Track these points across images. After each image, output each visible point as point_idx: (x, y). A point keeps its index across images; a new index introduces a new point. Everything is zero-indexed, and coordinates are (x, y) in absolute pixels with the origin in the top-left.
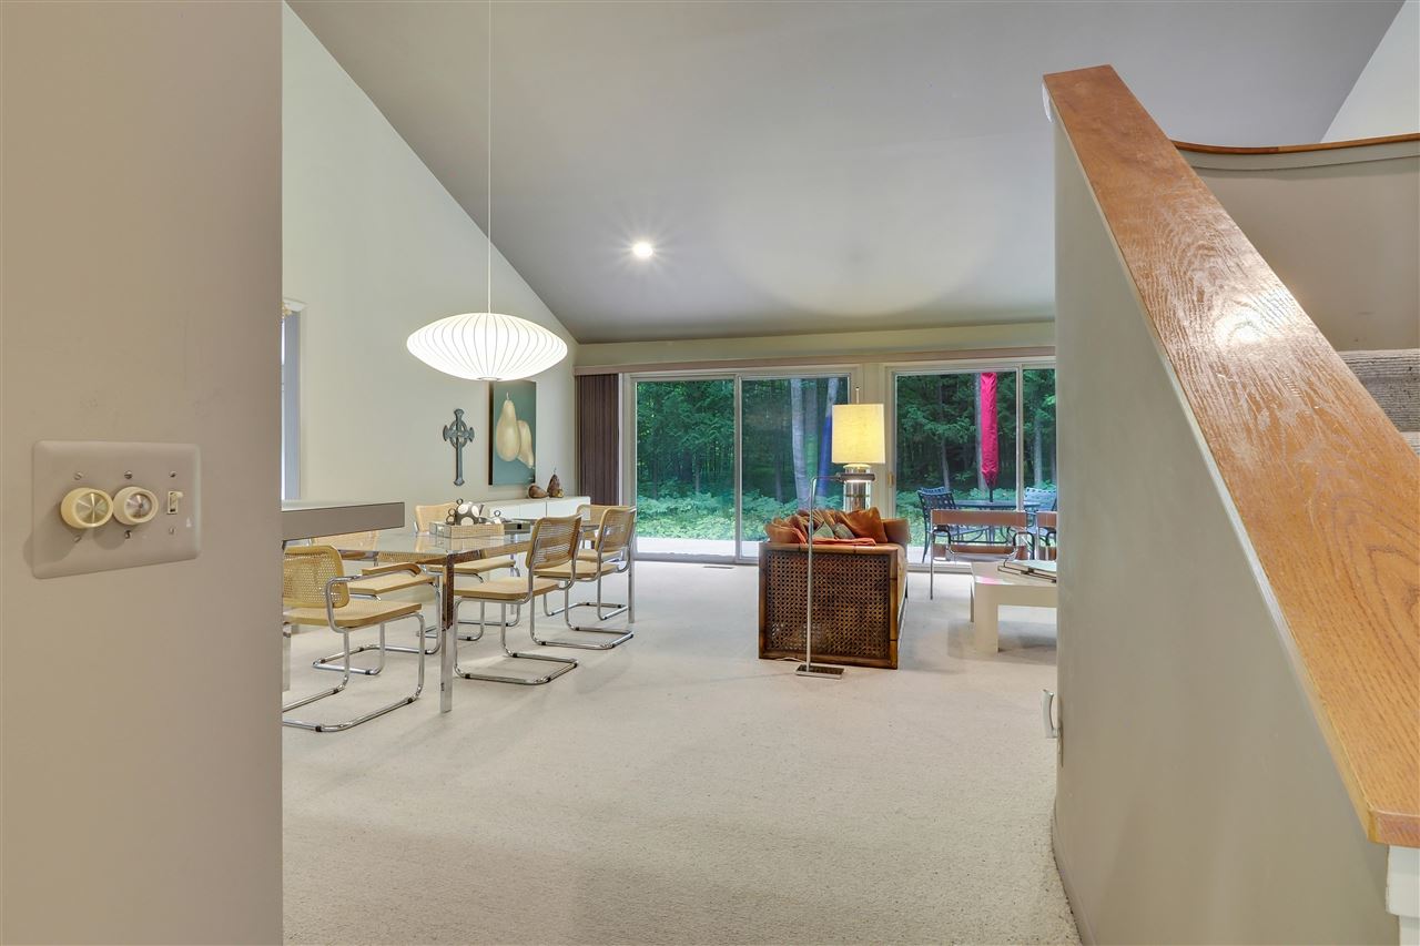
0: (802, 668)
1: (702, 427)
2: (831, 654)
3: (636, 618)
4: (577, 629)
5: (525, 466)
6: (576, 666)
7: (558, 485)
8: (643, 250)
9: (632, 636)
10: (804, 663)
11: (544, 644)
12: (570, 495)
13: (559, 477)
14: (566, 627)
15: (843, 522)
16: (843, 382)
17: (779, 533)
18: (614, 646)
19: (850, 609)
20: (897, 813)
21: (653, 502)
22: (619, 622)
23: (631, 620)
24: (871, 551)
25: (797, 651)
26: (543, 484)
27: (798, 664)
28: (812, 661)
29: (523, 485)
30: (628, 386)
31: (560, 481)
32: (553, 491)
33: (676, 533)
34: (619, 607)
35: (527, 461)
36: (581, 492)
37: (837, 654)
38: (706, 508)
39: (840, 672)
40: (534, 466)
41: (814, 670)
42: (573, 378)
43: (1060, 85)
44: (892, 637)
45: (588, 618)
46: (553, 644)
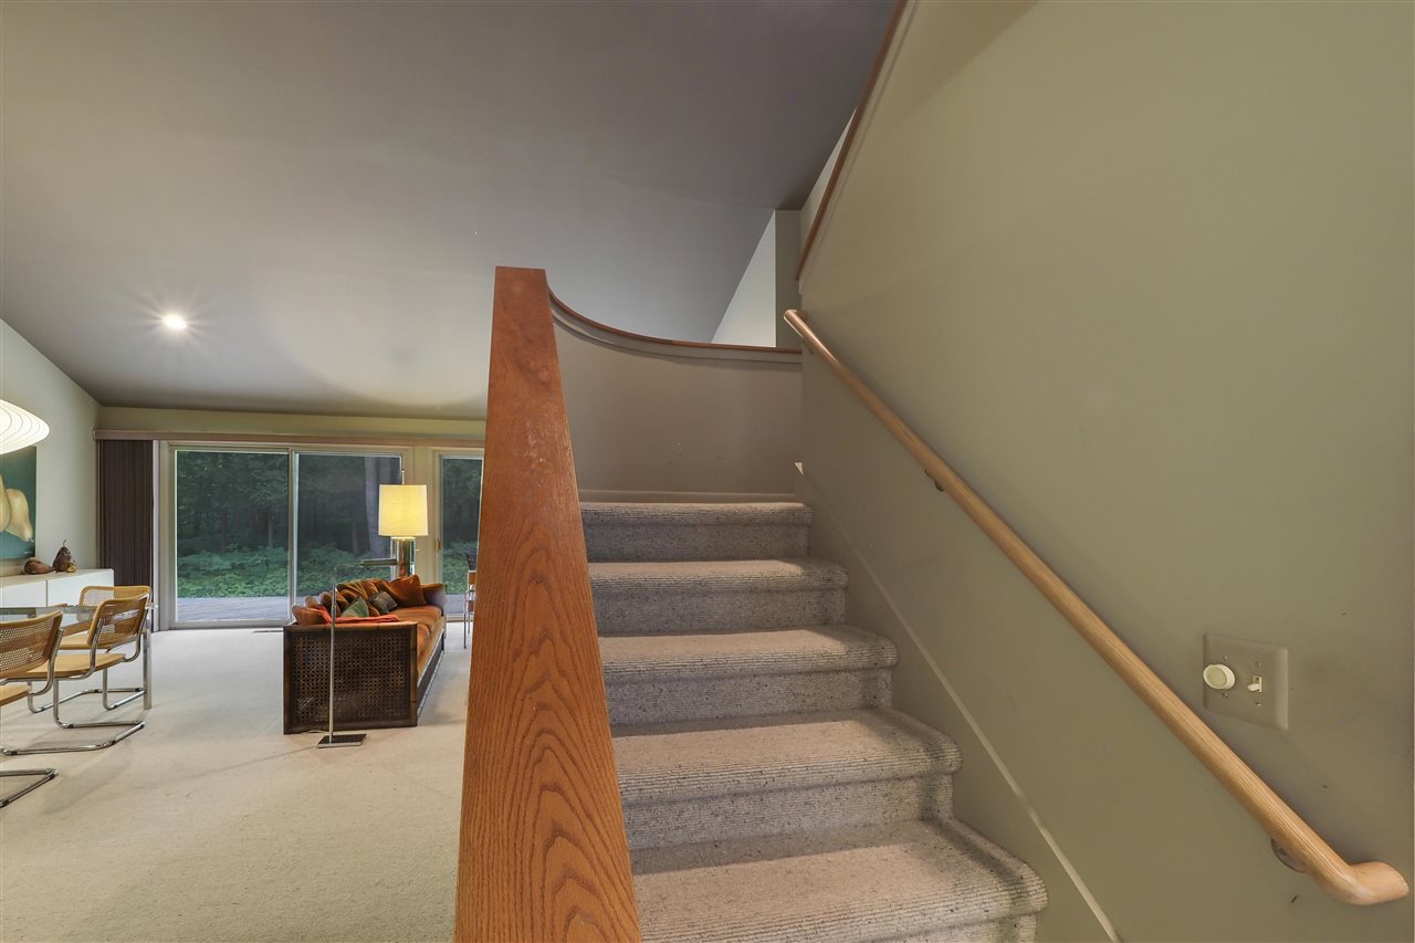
0: (325, 740)
1: (275, 484)
2: (356, 721)
3: (153, 703)
4: (71, 727)
5: (18, 540)
6: (52, 777)
7: (69, 558)
8: (174, 323)
9: (142, 727)
10: (327, 734)
11: (14, 753)
12: (87, 567)
13: (70, 550)
14: (56, 726)
15: (386, 590)
16: (394, 462)
17: (306, 615)
18: (114, 743)
19: (373, 679)
20: (376, 885)
21: (216, 559)
22: (131, 711)
23: (147, 706)
24: (393, 626)
25: (320, 723)
26: (46, 555)
27: (321, 735)
28: (334, 730)
29: (16, 561)
30: (165, 453)
31: (72, 554)
32: (62, 564)
33: (240, 589)
34: (138, 690)
35: (22, 534)
36: (103, 564)
37: (361, 720)
38: (277, 562)
39: (360, 738)
40: (34, 538)
41: (337, 740)
42: (94, 443)
43: (505, 277)
44: (412, 699)
45: (91, 709)
46: (27, 752)
